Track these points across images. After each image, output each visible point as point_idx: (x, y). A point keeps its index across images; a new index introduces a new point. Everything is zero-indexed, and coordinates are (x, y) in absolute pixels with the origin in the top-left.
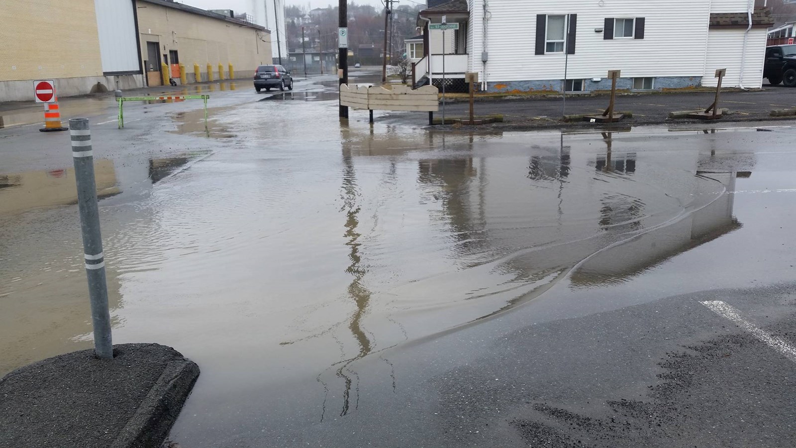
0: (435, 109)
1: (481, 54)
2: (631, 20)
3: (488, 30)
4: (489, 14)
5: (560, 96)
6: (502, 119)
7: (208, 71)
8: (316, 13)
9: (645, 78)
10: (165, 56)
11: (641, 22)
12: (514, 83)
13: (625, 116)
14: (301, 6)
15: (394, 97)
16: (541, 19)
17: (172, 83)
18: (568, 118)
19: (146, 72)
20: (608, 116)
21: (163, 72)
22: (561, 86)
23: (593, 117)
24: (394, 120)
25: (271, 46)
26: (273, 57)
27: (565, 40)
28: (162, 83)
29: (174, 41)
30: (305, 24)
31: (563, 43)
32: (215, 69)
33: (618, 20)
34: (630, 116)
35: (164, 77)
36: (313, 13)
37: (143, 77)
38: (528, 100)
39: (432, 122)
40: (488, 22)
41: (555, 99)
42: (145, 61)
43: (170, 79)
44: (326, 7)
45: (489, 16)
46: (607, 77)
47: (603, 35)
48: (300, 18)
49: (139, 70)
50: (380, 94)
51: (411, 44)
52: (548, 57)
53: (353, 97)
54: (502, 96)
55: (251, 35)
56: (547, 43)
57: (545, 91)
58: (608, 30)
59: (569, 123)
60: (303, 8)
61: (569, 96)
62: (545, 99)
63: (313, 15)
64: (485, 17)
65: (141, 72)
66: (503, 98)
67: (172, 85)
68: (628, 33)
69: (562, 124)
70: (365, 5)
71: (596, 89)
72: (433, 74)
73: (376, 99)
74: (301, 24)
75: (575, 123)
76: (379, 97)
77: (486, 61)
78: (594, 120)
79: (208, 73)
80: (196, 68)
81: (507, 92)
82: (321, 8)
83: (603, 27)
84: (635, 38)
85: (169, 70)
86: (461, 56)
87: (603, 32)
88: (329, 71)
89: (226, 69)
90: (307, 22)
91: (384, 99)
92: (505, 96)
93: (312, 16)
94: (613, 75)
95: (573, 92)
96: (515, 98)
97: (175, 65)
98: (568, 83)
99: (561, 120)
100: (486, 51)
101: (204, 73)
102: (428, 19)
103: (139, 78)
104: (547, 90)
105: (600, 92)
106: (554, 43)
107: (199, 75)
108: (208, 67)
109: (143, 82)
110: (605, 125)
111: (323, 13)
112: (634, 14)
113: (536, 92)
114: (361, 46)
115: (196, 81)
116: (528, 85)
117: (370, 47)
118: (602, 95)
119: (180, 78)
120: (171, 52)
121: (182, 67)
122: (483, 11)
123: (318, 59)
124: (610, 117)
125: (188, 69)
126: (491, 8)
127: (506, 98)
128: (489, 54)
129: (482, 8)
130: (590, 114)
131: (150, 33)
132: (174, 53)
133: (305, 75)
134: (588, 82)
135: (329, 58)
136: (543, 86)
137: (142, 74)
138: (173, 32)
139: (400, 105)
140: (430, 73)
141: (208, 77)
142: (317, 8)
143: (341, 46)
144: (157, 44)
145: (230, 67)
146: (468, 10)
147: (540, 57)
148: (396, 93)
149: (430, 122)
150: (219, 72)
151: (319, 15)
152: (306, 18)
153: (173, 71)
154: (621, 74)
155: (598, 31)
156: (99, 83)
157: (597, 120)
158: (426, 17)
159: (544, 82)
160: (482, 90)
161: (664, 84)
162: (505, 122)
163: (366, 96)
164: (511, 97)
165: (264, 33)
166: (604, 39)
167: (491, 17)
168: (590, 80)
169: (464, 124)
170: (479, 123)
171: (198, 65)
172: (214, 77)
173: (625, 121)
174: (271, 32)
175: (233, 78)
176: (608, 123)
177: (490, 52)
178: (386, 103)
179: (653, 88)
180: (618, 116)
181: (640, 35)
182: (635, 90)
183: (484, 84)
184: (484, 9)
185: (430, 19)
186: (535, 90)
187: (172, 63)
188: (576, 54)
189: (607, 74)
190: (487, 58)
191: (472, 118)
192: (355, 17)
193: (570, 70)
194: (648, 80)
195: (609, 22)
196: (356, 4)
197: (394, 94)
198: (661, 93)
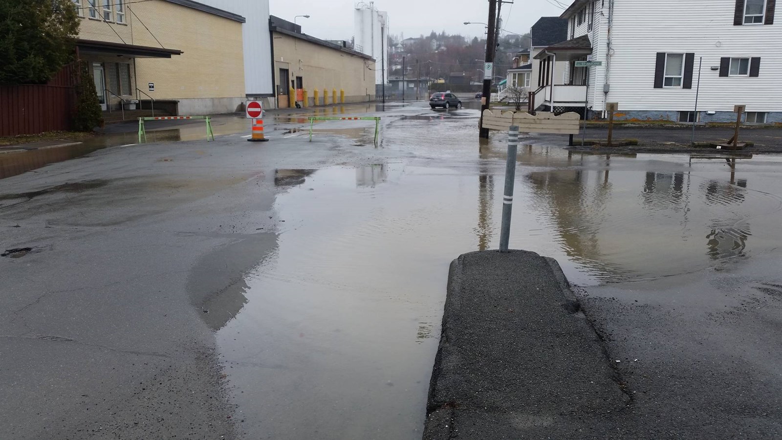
0: (576, 132)
1: (603, 86)
2: (747, 59)
3: (611, 65)
4: (612, 51)
5: (676, 126)
6: (637, 142)
7: (324, 95)
8: (409, 42)
9: (758, 112)
10: (293, 81)
11: (756, 61)
12: (633, 112)
13: (747, 145)
14: (394, 36)
15: (538, 121)
16: (660, 57)
17: (298, 106)
18: (697, 144)
19: (278, 96)
20: (732, 145)
21: (291, 96)
22: (677, 117)
23: (720, 144)
24: (534, 141)
25: (375, 74)
26: (376, 84)
27: (682, 76)
28: (289, 106)
29: (300, 68)
30: (398, 52)
31: (681, 78)
32: (330, 94)
33: (733, 59)
34: (752, 145)
35: (291, 100)
36: (405, 42)
37: (275, 99)
38: (646, 128)
39: (571, 143)
40: (611, 58)
41: (672, 129)
42: (277, 86)
43: (296, 102)
44: (418, 36)
45: (612, 53)
46: (733, 111)
47: (719, 72)
48: (393, 47)
49: (272, 93)
50: (525, 118)
51: (514, 74)
52: (666, 90)
53: (496, 121)
54: (622, 124)
55: (359, 64)
56: (665, 78)
57: (662, 121)
58: (724, 68)
59: (698, 149)
60: (396, 38)
61: (685, 126)
62: (662, 128)
63: (405, 44)
64: (608, 54)
65: (273, 95)
66: (623, 125)
67: (297, 108)
68: (743, 71)
69: (692, 149)
70: (456, 35)
71: (710, 121)
72: (554, 102)
73: (520, 123)
74: (394, 52)
75: (703, 149)
76: (523, 121)
77: (607, 92)
78: (720, 147)
79: (324, 97)
80: (315, 93)
81: (626, 120)
82: (413, 38)
83: (719, 65)
84: (750, 76)
85: (295, 93)
86: (579, 87)
87: (719, 70)
88: (422, 97)
89: (338, 94)
90: (399, 51)
91: (527, 123)
92: (625, 124)
93: (404, 46)
94: (739, 109)
95: (688, 123)
96: (634, 126)
97: (299, 90)
98: (683, 114)
99: (689, 146)
100: (608, 83)
101: (322, 97)
102: (553, 54)
103: (272, 100)
104: (664, 120)
105: (714, 124)
106: (673, 78)
107: (318, 99)
108: (325, 92)
109: (275, 104)
110: (730, 152)
111: (415, 43)
112: (749, 54)
113: (654, 121)
114: (452, 74)
115: (315, 104)
116: (646, 115)
117: (460, 75)
118: (716, 126)
119: (303, 101)
120: (297, 78)
121: (305, 92)
122: (607, 48)
123: (413, 86)
124: (735, 145)
125: (310, 94)
126: (614, 46)
127: (626, 126)
128: (610, 86)
129: (606, 46)
130: (716, 142)
131: (282, 60)
132: (300, 79)
133: (403, 101)
134: (703, 114)
135: (422, 85)
136: (660, 116)
137: (275, 97)
138: (300, 61)
139: (542, 128)
140: (552, 101)
141: (324, 101)
142: (409, 38)
143: (486, 78)
144: (287, 71)
145: (342, 93)
146: (591, 47)
147: (658, 90)
148: (539, 118)
149: (570, 144)
150: (333, 97)
151: (411, 44)
152: (398, 48)
153: (298, 95)
154: (746, 108)
155: (714, 69)
156: (242, 103)
157: (723, 147)
158: (551, 52)
159: (661, 112)
160: (603, 117)
161: (777, 119)
162: (639, 145)
163: (511, 120)
164: (630, 125)
165: (370, 62)
166: (720, 76)
167: (614, 54)
168: (705, 113)
169: (603, 146)
170: (616, 146)
171: (317, 90)
172: (329, 101)
173: (748, 149)
174: (376, 61)
175: (344, 102)
176: (733, 151)
177: (611, 84)
178: (530, 127)
179: (765, 122)
180: (742, 145)
181: (755, 73)
182: (748, 124)
183: (605, 112)
184: (608, 46)
185: (555, 54)
186: (653, 119)
187: (297, 88)
188: (692, 89)
189: (733, 108)
190: (609, 89)
191: (609, 141)
192: (446, 46)
193: (699, 103)
194: (761, 115)
195: (725, 62)
196: (447, 34)
197: (538, 119)
198: (773, 127)
